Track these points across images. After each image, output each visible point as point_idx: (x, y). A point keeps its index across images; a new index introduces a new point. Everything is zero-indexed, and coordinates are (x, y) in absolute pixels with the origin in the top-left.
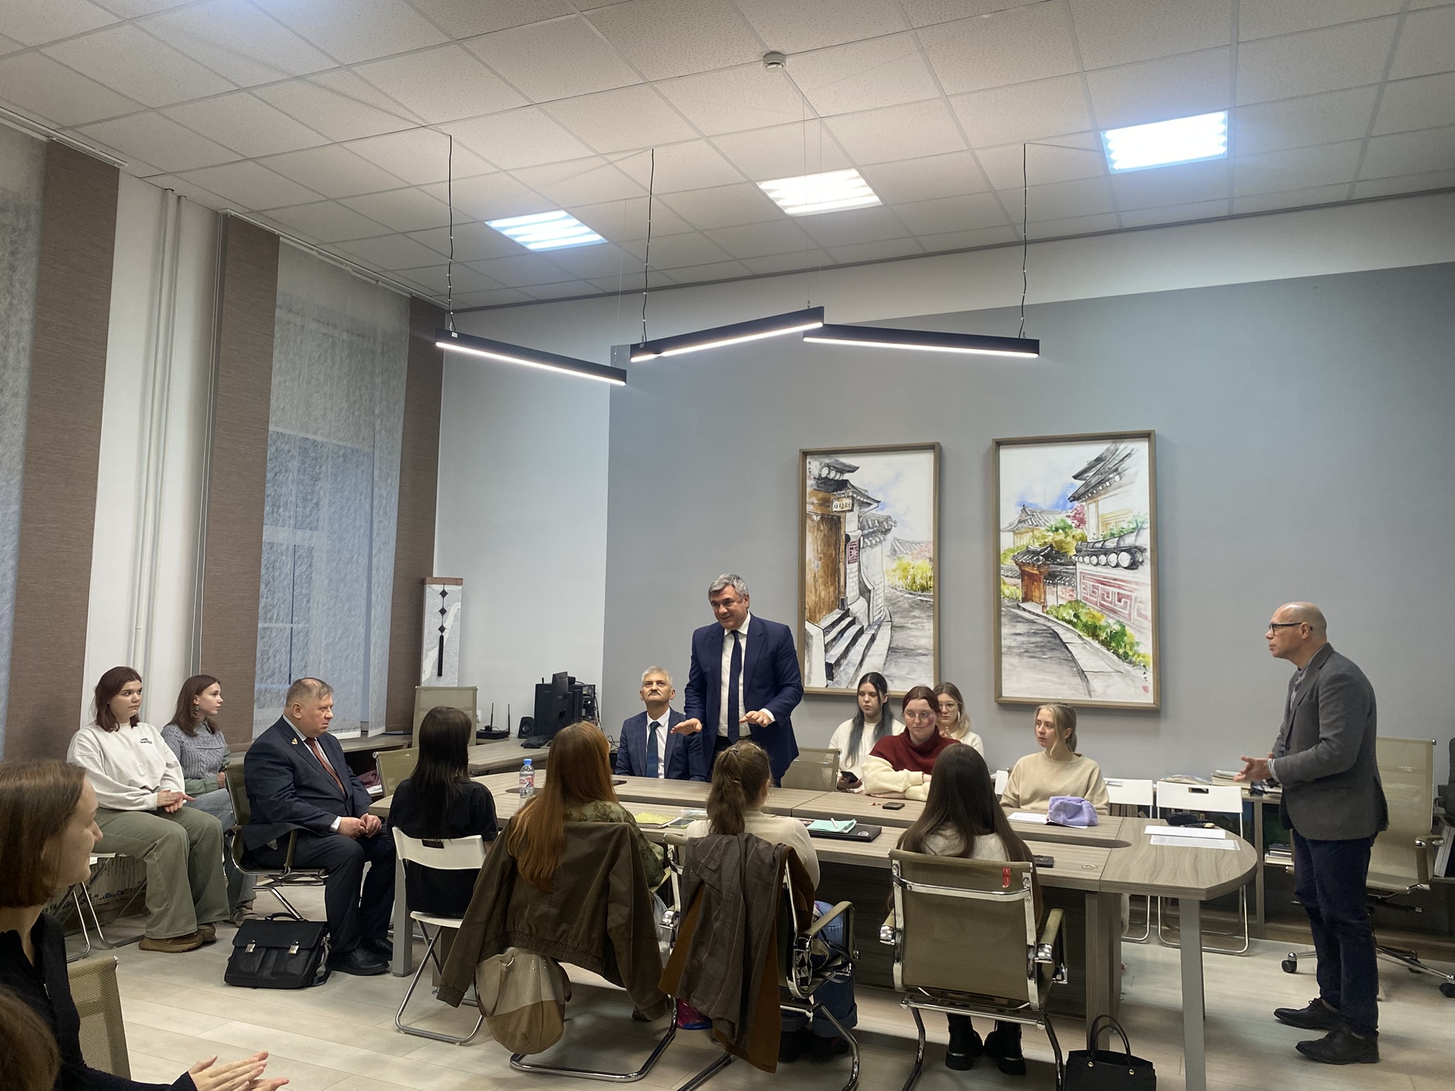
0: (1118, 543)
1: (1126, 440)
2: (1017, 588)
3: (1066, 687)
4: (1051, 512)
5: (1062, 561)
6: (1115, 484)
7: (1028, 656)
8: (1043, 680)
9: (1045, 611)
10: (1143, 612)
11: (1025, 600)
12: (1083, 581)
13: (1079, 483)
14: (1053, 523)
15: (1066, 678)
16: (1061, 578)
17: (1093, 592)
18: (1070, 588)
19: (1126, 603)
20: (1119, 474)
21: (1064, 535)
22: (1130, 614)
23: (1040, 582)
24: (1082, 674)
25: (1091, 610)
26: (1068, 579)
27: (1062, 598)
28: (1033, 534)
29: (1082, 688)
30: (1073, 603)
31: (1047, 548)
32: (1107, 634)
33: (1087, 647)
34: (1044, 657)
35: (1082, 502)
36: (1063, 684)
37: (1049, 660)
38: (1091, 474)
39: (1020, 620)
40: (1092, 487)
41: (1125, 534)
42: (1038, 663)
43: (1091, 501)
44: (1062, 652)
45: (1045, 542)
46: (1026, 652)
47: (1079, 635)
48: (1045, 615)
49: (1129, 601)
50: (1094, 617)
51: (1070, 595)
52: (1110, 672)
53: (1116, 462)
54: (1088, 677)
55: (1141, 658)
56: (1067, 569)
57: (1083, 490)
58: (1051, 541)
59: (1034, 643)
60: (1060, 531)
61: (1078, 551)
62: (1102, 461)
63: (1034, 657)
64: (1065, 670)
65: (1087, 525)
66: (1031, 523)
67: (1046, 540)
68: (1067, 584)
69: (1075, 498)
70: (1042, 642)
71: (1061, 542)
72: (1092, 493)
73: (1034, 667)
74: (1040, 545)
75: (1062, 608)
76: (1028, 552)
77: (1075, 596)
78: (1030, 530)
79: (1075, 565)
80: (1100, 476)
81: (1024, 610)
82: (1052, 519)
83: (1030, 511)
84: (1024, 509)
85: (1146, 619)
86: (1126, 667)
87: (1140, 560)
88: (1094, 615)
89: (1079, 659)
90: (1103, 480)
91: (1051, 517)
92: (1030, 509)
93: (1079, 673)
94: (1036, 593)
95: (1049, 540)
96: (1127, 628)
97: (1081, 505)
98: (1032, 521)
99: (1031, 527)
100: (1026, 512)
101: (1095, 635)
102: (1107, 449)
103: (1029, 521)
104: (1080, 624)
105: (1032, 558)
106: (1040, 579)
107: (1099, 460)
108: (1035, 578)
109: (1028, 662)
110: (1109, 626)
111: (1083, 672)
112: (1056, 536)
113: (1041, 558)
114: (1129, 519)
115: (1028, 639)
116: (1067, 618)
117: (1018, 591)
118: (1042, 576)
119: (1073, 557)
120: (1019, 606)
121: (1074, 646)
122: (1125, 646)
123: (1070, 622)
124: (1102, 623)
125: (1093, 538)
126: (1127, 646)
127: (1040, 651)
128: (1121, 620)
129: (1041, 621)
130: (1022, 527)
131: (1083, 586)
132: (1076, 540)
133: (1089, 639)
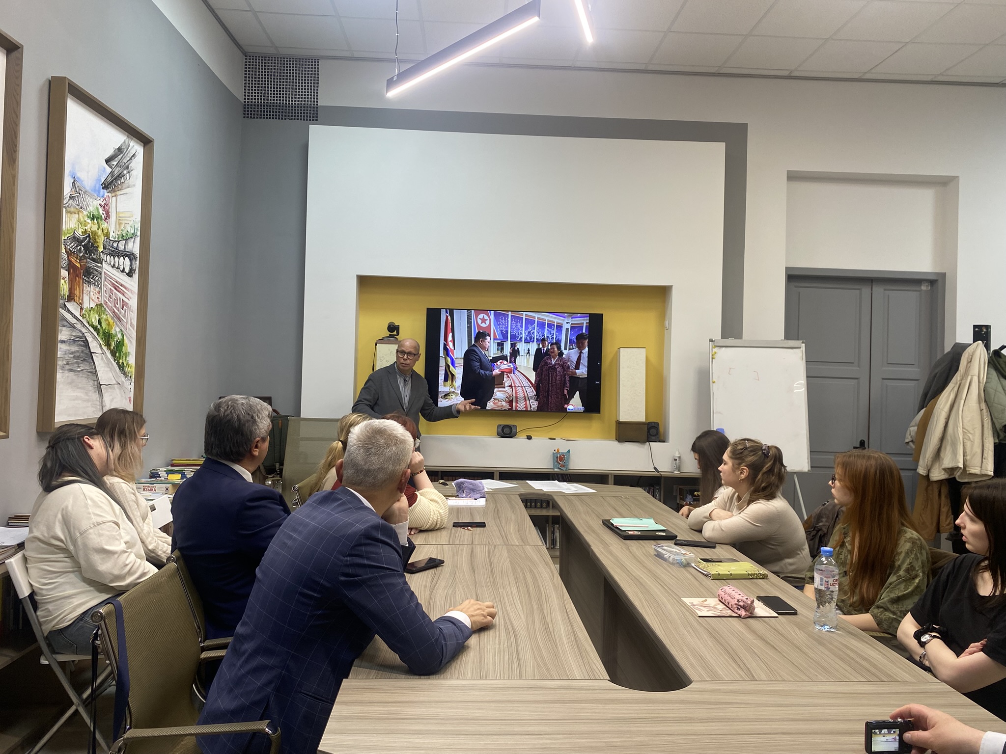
0: (125, 247)
1: (134, 138)
2: (65, 282)
3: (89, 404)
4: (91, 196)
5: (95, 257)
6: (126, 182)
7: (68, 370)
8: (76, 398)
9: (82, 315)
10: (133, 322)
11: (71, 298)
12: (105, 282)
13: (109, 170)
14: (91, 209)
15: (90, 394)
16: (93, 277)
17: (110, 296)
18: (97, 289)
19: (125, 311)
20: (129, 172)
21: (97, 226)
22: (127, 323)
23: (80, 278)
24: (99, 387)
25: (108, 316)
26: (97, 278)
27: (93, 300)
28: (79, 217)
29: (98, 403)
30: (99, 307)
31: (87, 237)
32: (115, 344)
33: (104, 358)
34: (78, 370)
35: (109, 192)
36: (88, 401)
37: (81, 374)
38: (115, 163)
39: (65, 323)
40: (115, 179)
41: (129, 238)
42: (74, 377)
43: (113, 195)
44: (90, 363)
45: (86, 230)
46: (67, 364)
47: (100, 345)
48: (81, 318)
49: (127, 309)
50: (109, 324)
51: (98, 298)
52: (114, 385)
53: (128, 159)
54: (103, 391)
55: (129, 369)
56: (97, 266)
57: (109, 179)
58: (89, 230)
59: (72, 353)
60: (95, 221)
61: (104, 248)
62: (122, 153)
63: (71, 370)
64: (89, 385)
65: (110, 220)
66: (78, 203)
67: (86, 228)
68: (96, 283)
69: (106, 186)
70: (78, 351)
71: (95, 233)
72: (114, 185)
73: (70, 383)
74: (82, 232)
75: (92, 312)
76: (75, 239)
77: (100, 300)
78: (76, 213)
79: (102, 264)
80: (120, 169)
81: (68, 311)
82: (91, 203)
83: (78, 187)
84: (74, 182)
85: (134, 329)
86: (122, 378)
87: (134, 268)
88: (109, 322)
89: (99, 371)
90: (120, 174)
91: (91, 200)
92: (78, 185)
93: (98, 386)
94: (77, 292)
95: (88, 228)
96: (125, 336)
97: (108, 196)
98: (78, 200)
99: (77, 207)
100: (75, 187)
101: (108, 345)
102: (124, 142)
103: (77, 199)
104: (101, 330)
105: (77, 247)
106: (80, 275)
107: (120, 150)
108: (78, 272)
109: (68, 377)
110: (116, 335)
111: (100, 385)
112: (93, 225)
113: (83, 249)
114: (131, 223)
115: (68, 348)
116: (94, 324)
117: (65, 286)
118: (82, 272)
119: (101, 254)
120: (65, 305)
121: (97, 357)
122: (123, 357)
123: (95, 328)
124: (113, 332)
125: (113, 236)
126: (124, 356)
127: (77, 363)
128: (123, 329)
129: (79, 326)
130: (72, 204)
131: (105, 289)
132: (104, 234)
133: (105, 348)
